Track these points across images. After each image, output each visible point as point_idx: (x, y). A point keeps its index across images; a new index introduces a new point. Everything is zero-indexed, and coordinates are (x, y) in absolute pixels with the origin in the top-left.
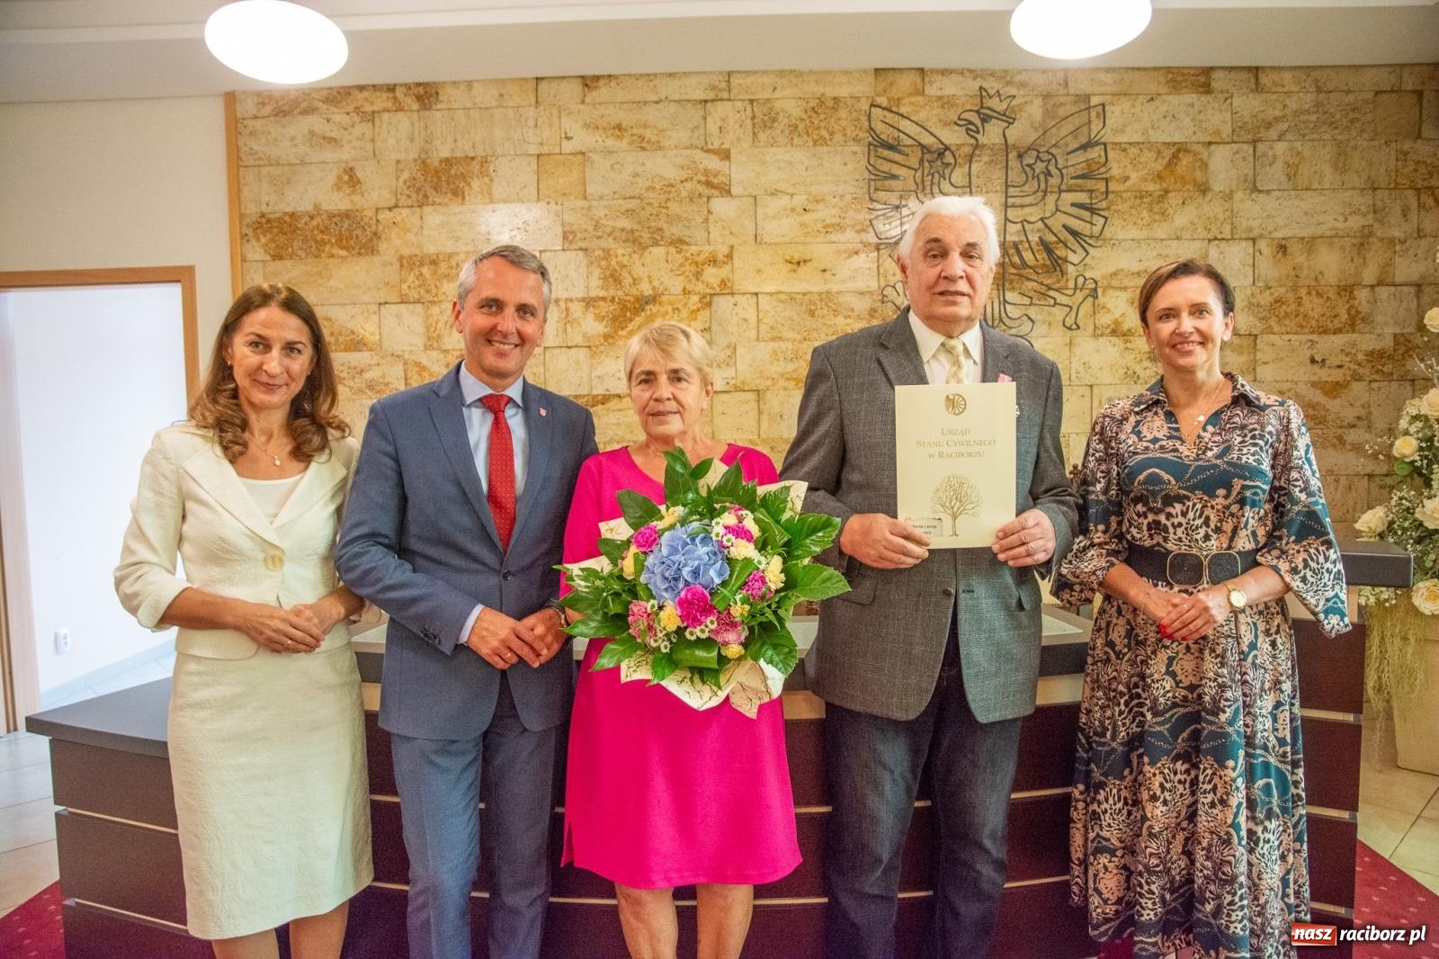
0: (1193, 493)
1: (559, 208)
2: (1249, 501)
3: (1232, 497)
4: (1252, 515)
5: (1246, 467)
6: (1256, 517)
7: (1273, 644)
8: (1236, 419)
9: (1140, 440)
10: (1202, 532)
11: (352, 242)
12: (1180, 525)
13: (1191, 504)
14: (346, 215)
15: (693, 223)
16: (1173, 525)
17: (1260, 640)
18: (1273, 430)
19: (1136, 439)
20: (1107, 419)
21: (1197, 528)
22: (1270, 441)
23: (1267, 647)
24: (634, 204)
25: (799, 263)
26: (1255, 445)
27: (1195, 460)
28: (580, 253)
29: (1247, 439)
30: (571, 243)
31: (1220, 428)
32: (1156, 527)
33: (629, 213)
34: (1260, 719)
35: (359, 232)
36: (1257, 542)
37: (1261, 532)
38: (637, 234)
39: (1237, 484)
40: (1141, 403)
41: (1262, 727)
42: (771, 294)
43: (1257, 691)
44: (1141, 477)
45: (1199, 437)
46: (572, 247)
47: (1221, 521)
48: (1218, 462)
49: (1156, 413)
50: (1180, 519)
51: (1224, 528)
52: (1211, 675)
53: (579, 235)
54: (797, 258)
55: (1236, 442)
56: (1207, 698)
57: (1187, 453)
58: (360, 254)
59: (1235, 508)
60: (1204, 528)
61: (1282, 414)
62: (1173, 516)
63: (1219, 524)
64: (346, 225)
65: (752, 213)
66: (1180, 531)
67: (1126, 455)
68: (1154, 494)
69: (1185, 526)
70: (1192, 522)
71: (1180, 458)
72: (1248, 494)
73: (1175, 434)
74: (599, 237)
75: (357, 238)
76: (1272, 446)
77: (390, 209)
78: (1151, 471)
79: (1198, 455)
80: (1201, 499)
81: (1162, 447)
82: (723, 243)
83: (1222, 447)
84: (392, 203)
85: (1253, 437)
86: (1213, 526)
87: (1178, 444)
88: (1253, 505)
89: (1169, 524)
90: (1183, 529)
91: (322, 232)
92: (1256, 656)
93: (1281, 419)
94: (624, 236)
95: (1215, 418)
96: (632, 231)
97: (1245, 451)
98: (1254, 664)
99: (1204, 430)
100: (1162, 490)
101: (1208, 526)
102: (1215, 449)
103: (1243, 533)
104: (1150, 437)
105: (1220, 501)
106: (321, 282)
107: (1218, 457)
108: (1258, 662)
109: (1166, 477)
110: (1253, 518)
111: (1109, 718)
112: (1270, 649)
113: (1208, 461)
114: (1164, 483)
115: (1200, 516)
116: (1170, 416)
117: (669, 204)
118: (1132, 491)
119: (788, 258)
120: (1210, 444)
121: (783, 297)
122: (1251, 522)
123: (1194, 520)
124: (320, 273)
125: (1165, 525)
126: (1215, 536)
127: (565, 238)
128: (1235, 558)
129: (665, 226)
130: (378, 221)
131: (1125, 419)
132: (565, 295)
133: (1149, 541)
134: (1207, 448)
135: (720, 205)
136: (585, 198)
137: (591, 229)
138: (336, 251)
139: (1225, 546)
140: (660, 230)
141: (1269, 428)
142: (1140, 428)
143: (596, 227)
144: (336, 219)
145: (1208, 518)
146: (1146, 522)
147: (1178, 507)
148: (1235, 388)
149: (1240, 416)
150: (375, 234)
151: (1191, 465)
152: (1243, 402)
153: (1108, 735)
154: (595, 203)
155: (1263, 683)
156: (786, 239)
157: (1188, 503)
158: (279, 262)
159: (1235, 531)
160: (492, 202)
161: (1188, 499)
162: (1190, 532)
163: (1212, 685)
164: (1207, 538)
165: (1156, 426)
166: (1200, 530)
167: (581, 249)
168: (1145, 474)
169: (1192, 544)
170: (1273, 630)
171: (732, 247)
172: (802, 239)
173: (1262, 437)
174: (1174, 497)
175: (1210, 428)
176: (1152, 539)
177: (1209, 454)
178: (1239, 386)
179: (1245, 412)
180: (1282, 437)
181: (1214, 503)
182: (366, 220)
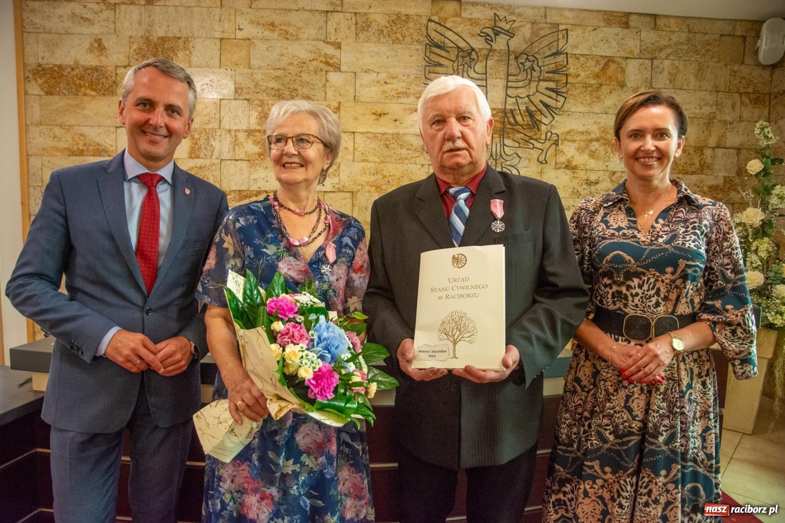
0: (648, 270)
1: (233, 72)
2: (690, 277)
3: (678, 274)
4: (691, 287)
5: (689, 250)
6: (695, 289)
7: (704, 384)
8: (680, 215)
9: (608, 227)
10: (654, 300)
11: (99, 87)
12: (637, 294)
13: (646, 278)
14: (96, 69)
15: (316, 86)
16: (631, 294)
17: (694, 382)
18: (707, 223)
19: (605, 227)
20: (583, 211)
21: (650, 297)
22: (705, 231)
23: (699, 386)
24: (280, 73)
25: (380, 115)
26: (695, 234)
27: (650, 245)
28: (246, 102)
29: (689, 229)
30: (240, 95)
31: (668, 221)
32: (618, 295)
33: (276, 78)
34: (692, 440)
35: (104, 80)
36: (693, 308)
37: (697, 300)
38: (281, 92)
39: (682, 263)
40: (609, 201)
41: (693, 446)
42: (363, 133)
43: (691, 420)
44: (608, 257)
45: (653, 227)
46: (240, 98)
47: (668, 292)
48: (667, 246)
49: (620, 209)
50: (638, 290)
51: (671, 297)
52: (655, 408)
53: (245, 90)
54: (379, 112)
55: (681, 232)
56: (650, 425)
57: (643, 239)
58: (104, 94)
59: (678, 282)
60: (656, 297)
61: (714, 212)
62: (632, 288)
63: (666, 294)
64: (95, 76)
65: (353, 83)
66: (636, 299)
67: (597, 239)
68: (618, 270)
69: (641, 295)
70: (646, 293)
71: (638, 242)
72: (689, 271)
73: (633, 225)
74: (258, 93)
75: (103, 84)
76: (706, 235)
77: (125, 67)
78: (615, 253)
79: (652, 241)
80: (654, 275)
81: (624, 234)
82: (335, 100)
83: (670, 235)
84: (126, 63)
85: (694, 228)
86: (662, 296)
87: (636, 232)
88: (694, 279)
89: (628, 294)
90: (639, 297)
91: (79, 79)
92: (691, 394)
93: (713, 215)
94: (273, 92)
95: (664, 214)
96: (278, 90)
97: (688, 238)
98: (690, 400)
99: (657, 222)
100: (625, 268)
101: (659, 296)
102: (665, 237)
103: (683, 301)
104: (615, 226)
105: (668, 276)
106: (79, 111)
107: (667, 243)
108: (692, 398)
109: (627, 257)
110: (692, 289)
111: (575, 434)
112: (701, 387)
113: (660, 246)
114: (626, 262)
115: (653, 288)
116: (630, 212)
117: (302, 74)
118: (601, 268)
119: (374, 111)
120: (661, 233)
121: (369, 135)
122: (691, 292)
123: (648, 291)
124: (77, 105)
125: (626, 295)
126: (663, 303)
127: (236, 92)
128: (675, 321)
129: (299, 88)
130: (117, 74)
131: (597, 211)
132: (235, 128)
133: (612, 306)
134: (659, 236)
135: (334, 77)
136: (250, 68)
137: (252, 87)
138: (89, 91)
139: (670, 310)
140: (296, 90)
141: (705, 222)
142: (607, 218)
143: (256, 86)
144: (89, 71)
145: (659, 290)
146: (611, 291)
147: (636, 281)
148: (679, 192)
149: (682, 213)
150: (114, 82)
151: (646, 249)
152: (685, 202)
153: (575, 445)
154: (256, 71)
155: (695, 413)
156: (373, 100)
157: (643, 278)
158: (50, 97)
159: (678, 299)
160: (191, 66)
161: (644, 274)
162: (644, 300)
163: (655, 415)
164: (657, 304)
165: (619, 219)
166: (652, 299)
167: (246, 99)
168: (611, 255)
169: (645, 310)
170: (704, 374)
171: (340, 103)
172: (383, 100)
173: (700, 228)
174: (634, 273)
175: (661, 221)
176: (615, 305)
177: (660, 240)
178: (683, 190)
179: (687, 209)
180: (714, 230)
181: (664, 278)
182: (109, 73)
